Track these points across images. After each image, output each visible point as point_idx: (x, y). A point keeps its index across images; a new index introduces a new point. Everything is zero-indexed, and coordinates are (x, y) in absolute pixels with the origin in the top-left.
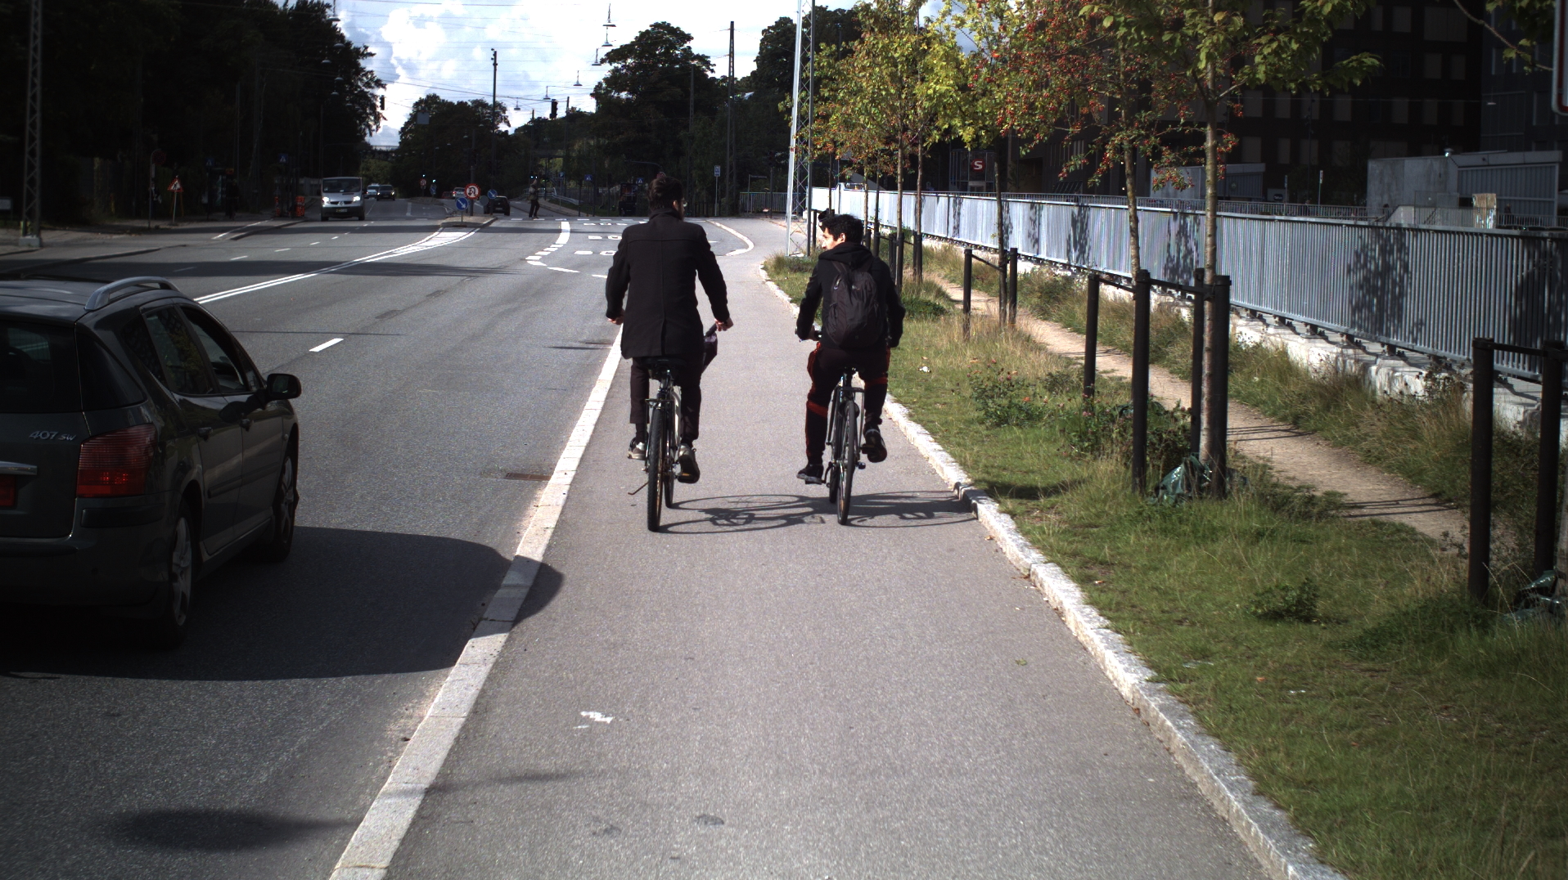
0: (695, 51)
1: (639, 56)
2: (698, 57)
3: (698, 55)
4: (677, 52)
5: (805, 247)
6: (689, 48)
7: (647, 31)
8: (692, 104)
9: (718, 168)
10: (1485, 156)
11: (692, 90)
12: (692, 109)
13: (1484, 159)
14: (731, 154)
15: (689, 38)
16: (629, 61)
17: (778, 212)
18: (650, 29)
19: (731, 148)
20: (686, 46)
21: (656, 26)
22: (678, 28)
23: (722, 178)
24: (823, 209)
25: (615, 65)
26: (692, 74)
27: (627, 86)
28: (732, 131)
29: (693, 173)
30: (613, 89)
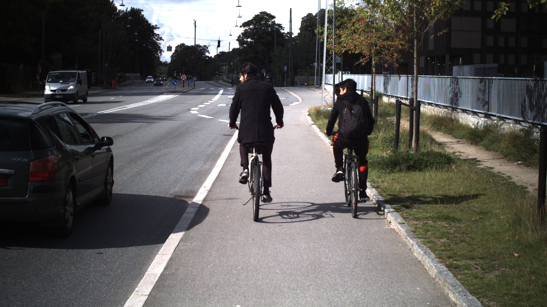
0: (276, 23)
1: (255, 25)
4: (270, 23)
7: (258, 15)
8: (275, 43)
9: (286, 67)
11: (275, 37)
14: (291, 62)
15: (274, 17)
16: (251, 26)
17: (311, 85)
19: (291, 59)
21: (262, 13)
22: (270, 14)
23: (287, 71)
25: (246, 28)
26: (275, 31)
27: (250, 36)
28: (291, 52)
29: (276, 69)
30: (245, 37)
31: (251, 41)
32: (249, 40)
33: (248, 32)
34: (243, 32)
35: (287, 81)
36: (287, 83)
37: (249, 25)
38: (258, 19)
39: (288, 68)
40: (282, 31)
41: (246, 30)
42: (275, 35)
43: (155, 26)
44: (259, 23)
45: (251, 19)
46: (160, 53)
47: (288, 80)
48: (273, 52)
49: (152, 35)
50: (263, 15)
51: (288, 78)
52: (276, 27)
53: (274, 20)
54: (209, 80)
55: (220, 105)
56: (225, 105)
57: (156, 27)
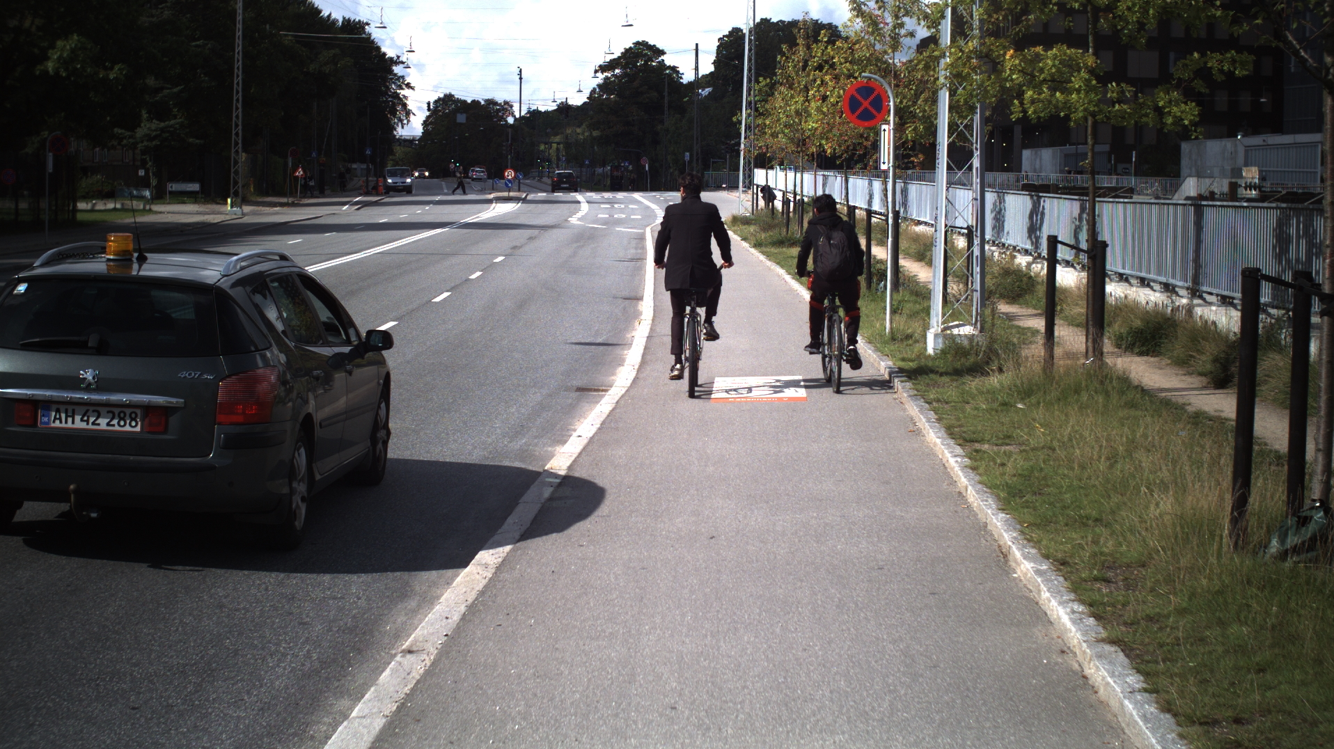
0: (668, 63)
1: (623, 68)
2: (669, 67)
3: (670, 66)
4: (654, 64)
5: (750, 209)
6: (663, 60)
7: (630, 48)
8: (666, 105)
9: (688, 154)
10: (1265, 139)
11: (666, 94)
12: (666, 109)
13: (1264, 141)
14: (697, 143)
15: (662, 53)
16: (617, 71)
17: (733, 186)
18: (632, 46)
19: (697, 139)
20: (660, 59)
21: (637, 43)
22: (654, 46)
23: (690, 162)
24: (763, 183)
25: (606, 74)
26: (666, 79)
27: (613, 90)
29: (668, 157)
30: (604, 92)
33: (611, 82)
34: (601, 82)
37: (613, 69)
38: (630, 58)
39: (691, 156)
40: (681, 82)
42: (666, 86)
43: (395, 59)
44: (631, 65)
48: (662, 123)
49: (389, 79)
50: (640, 48)
52: (667, 72)
53: (662, 57)
57: (397, 61)
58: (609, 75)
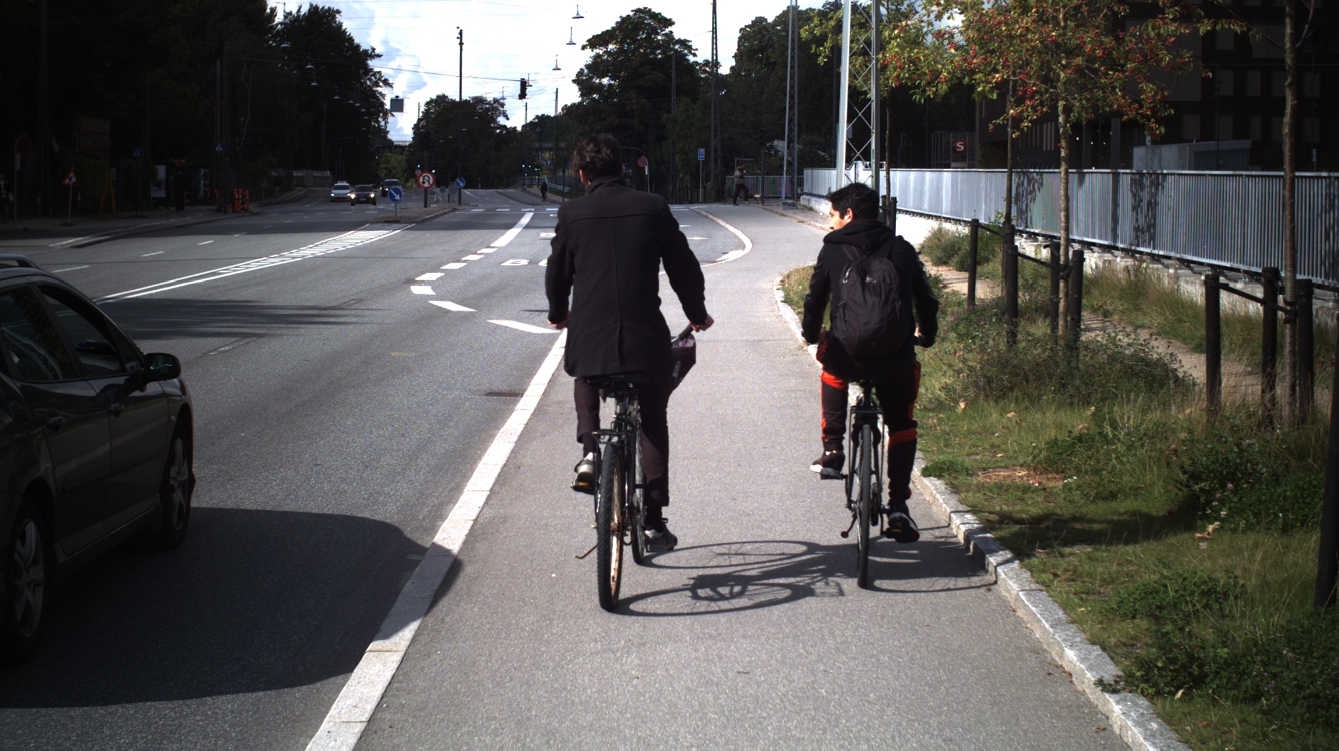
0: (676, 37)
4: (659, 37)
6: (671, 32)
7: (628, 16)
8: (674, 88)
9: (702, 151)
11: (674, 76)
14: (715, 136)
15: (669, 23)
16: (611, 47)
18: (631, 14)
19: (715, 131)
20: (667, 30)
21: (638, 11)
22: (660, 14)
23: (706, 162)
25: (597, 51)
26: (674, 58)
27: (609, 72)
28: (716, 112)
29: (677, 157)
30: (595, 74)
31: (610, 85)
32: (605, 81)
33: (603, 61)
34: (590, 61)
35: (704, 188)
36: (705, 192)
37: (605, 44)
38: (627, 28)
39: (707, 153)
40: (691, 59)
41: (598, 56)
42: (674, 66)
43: (370, 52)
44: (631, 39)
45: (609, 28)
46: (384, 119)
47: (709, 185)
48: (669, 112)
49: (363, 73)
50: (641, 17)
51: (707, 180)
52: (677, 47)
53: (670, 29)
54: (507, 186)
55: (508, 263)
56: (525, 262)
57: (372, 54)
58: (601, 52)
